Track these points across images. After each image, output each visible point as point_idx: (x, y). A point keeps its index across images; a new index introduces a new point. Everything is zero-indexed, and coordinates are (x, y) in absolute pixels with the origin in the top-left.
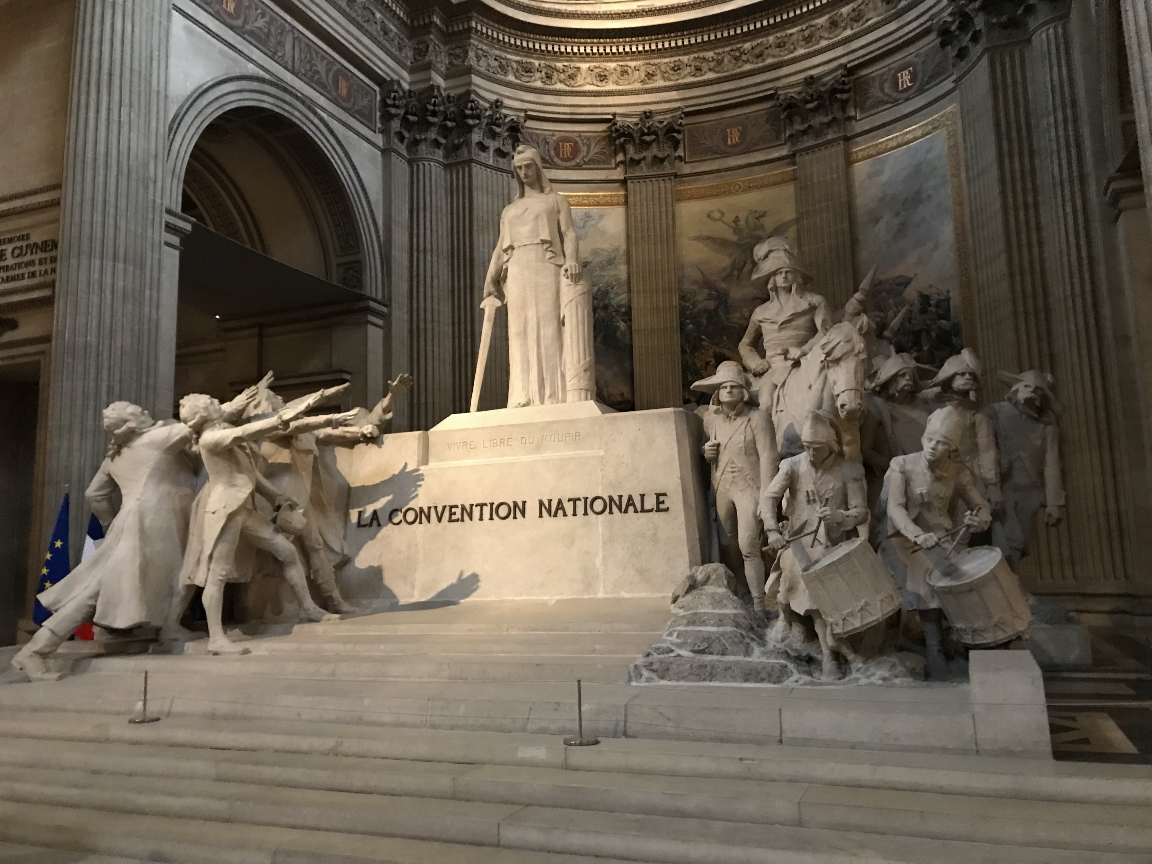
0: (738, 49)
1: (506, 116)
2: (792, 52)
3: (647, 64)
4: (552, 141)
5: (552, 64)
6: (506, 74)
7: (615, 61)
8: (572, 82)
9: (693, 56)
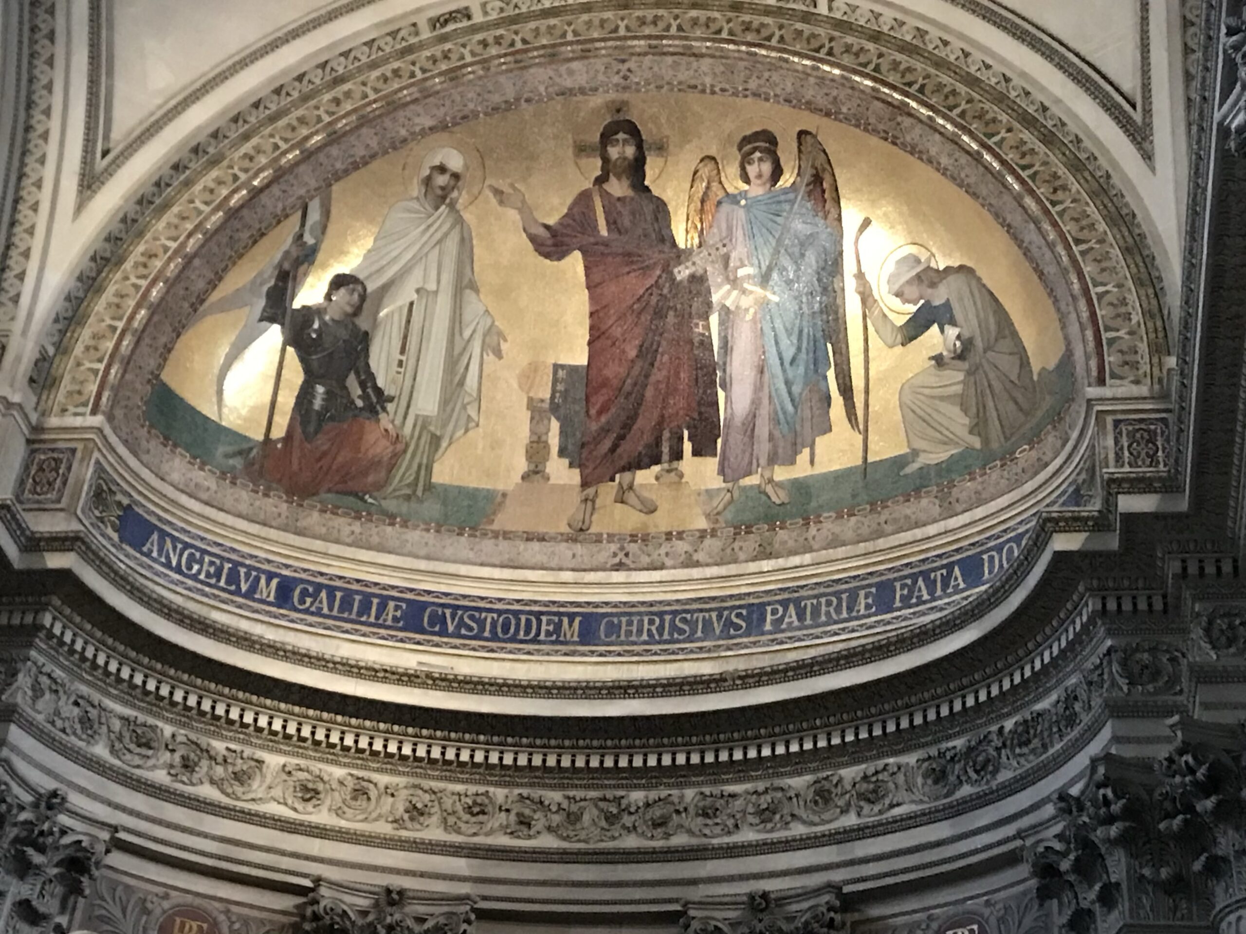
0: (618, 800)
1: (64, 832)
2: (729, 833)
3: (415, 786)
4: (158, 911)
5: (203, 741)
6: (92, 738)
7: (345, 765)
8: (239, 790)
9: (517, 791)
